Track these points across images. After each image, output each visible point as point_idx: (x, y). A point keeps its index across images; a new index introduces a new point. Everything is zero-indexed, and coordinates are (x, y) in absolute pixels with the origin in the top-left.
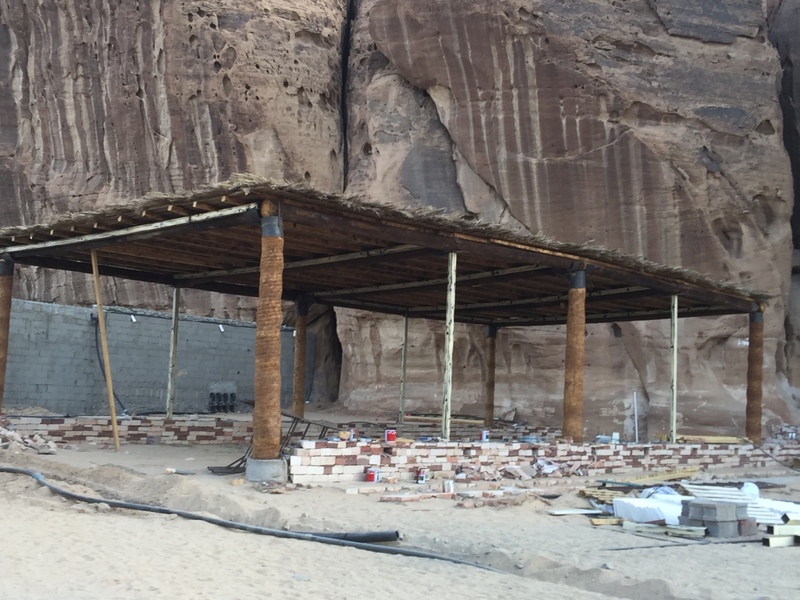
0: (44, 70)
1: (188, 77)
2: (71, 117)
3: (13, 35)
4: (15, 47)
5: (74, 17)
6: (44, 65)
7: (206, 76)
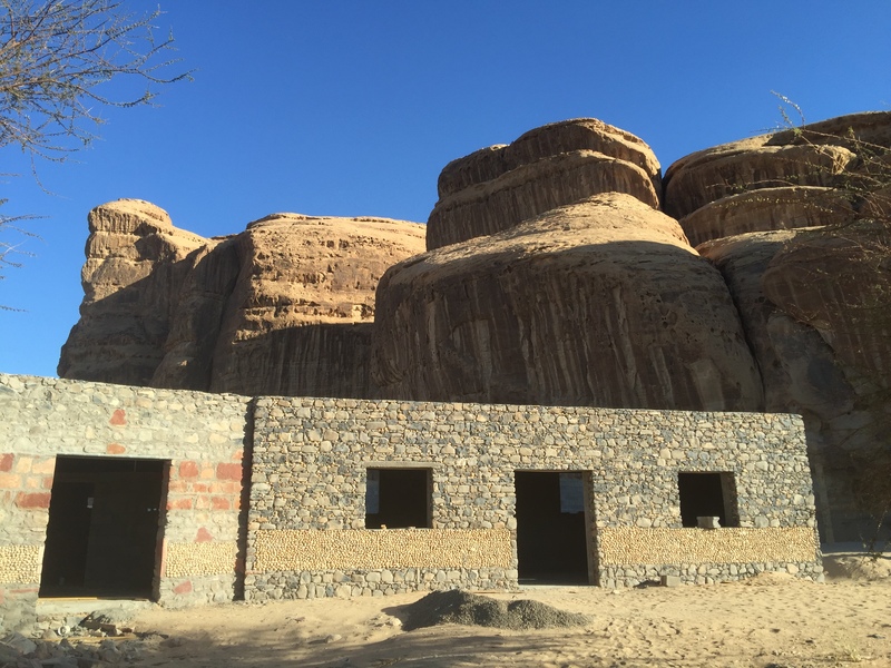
0: (543, 338)
1: (646, 333)
2: (563, 364)
3: (520, 320)
4: (522, 328)
5: (560, 306)
6: (543, 335)
7: (659, 331)
